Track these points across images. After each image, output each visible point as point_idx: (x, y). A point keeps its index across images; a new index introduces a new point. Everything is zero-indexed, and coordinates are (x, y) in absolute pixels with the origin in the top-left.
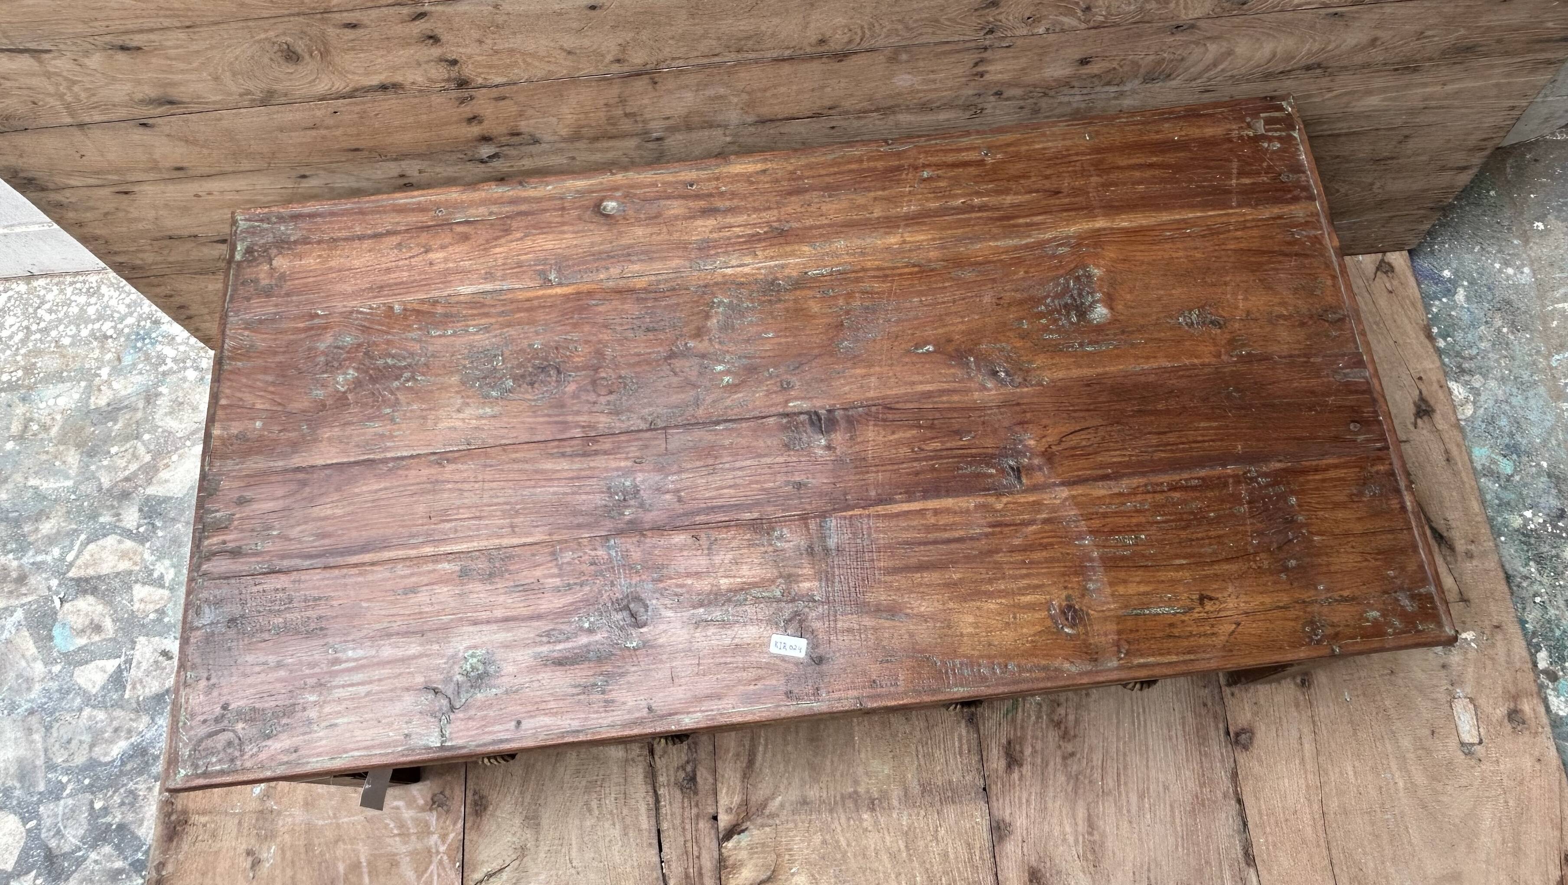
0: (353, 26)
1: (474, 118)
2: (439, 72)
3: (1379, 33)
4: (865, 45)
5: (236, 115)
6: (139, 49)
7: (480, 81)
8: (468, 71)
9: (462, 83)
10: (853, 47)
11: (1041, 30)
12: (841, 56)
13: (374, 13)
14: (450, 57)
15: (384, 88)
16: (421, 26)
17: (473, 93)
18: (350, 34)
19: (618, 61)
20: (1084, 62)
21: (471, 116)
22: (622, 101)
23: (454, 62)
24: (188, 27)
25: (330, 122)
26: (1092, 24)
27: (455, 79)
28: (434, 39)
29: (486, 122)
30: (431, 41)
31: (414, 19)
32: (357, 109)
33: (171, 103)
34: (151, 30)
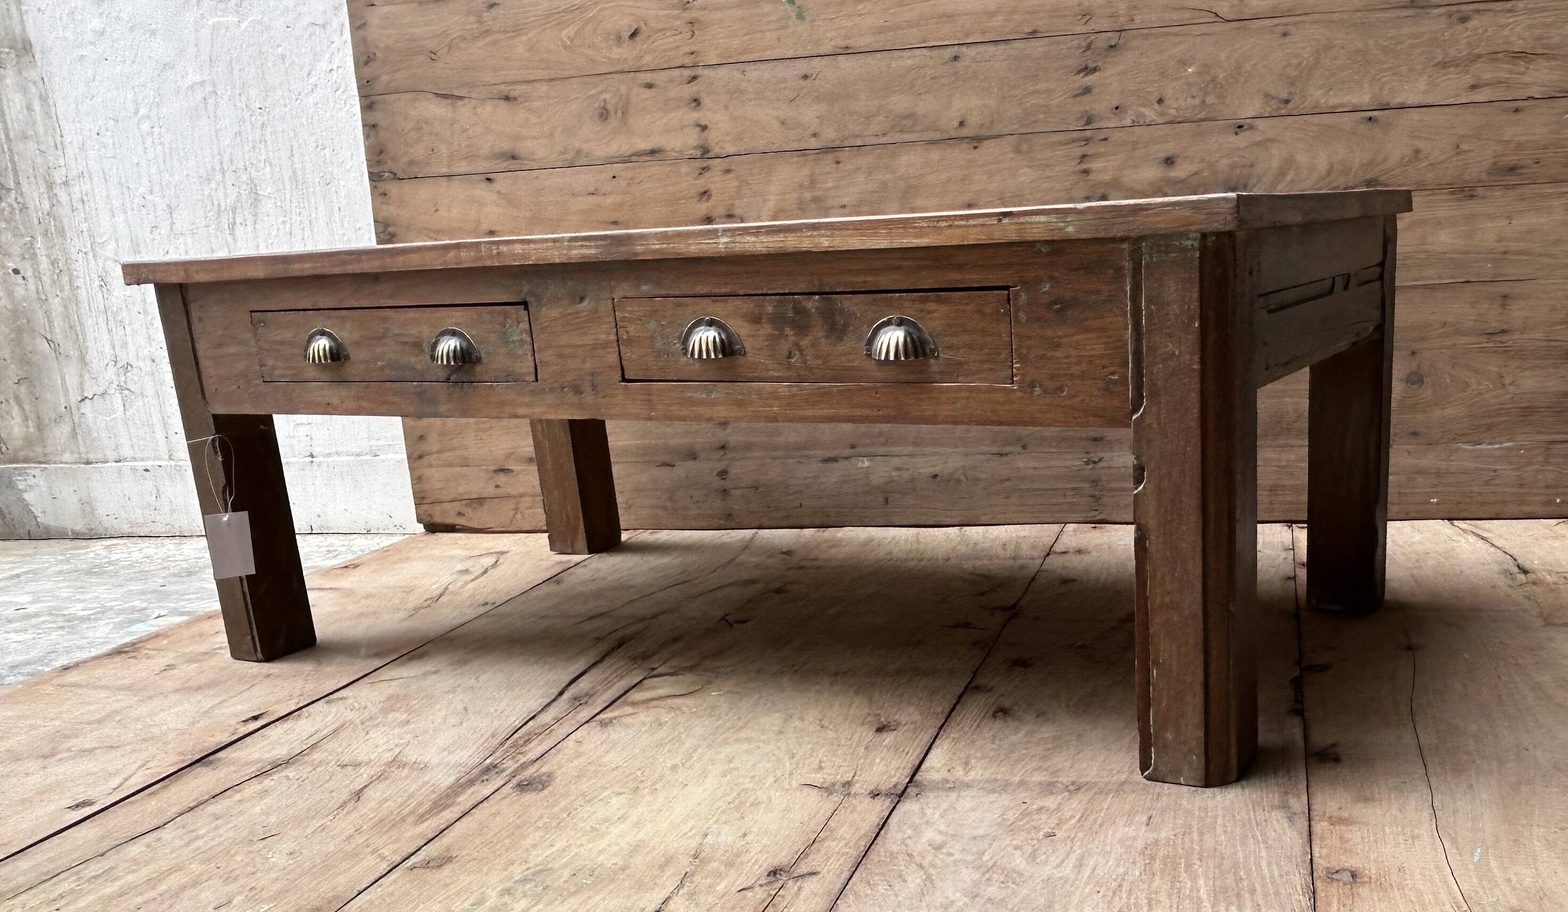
0: (649, 86)
1: (705, 193)
2: (692, 138)
3: (1420, 144)
4: (994, 132)
5: (551, 174)
6: (515, 99)
7: (716, 150)
8: (713, 137)
9: (705, 151)
10: (983, 132)
11: (1128, 122)
12: (976, 141)
13: (665, 75)
14: (703, 124)
15: (653, 152)
16: (693, 88)
17: (710, 162)
18: (647, 93)
19: (815, 135)
20: (1169, 161)
21: (703, 190)
22: (813, 183)
23: (704, 128)
24: (552, 80)
25: (608, 187)
26: (1167, 119)
27: (702, 147)
28: (696, 102)
29: (713, 198)
30: (694, 104)
31: (689, 83)
32: (630, 174)
33: (514, 157)
34: (529, 82)
